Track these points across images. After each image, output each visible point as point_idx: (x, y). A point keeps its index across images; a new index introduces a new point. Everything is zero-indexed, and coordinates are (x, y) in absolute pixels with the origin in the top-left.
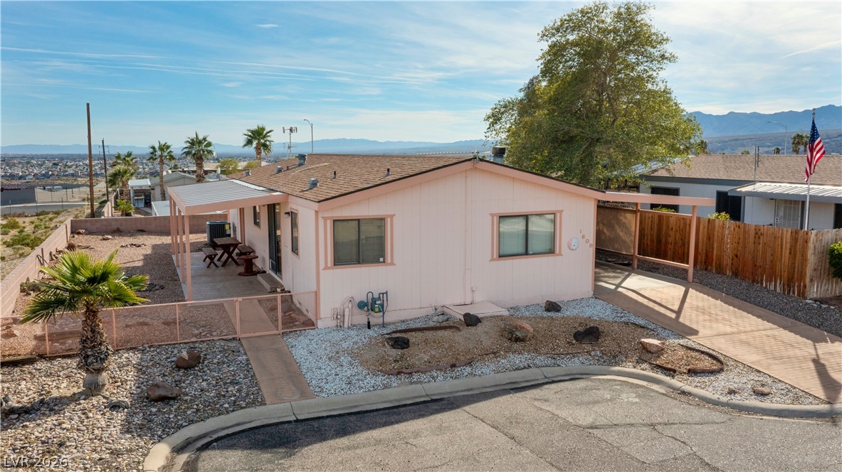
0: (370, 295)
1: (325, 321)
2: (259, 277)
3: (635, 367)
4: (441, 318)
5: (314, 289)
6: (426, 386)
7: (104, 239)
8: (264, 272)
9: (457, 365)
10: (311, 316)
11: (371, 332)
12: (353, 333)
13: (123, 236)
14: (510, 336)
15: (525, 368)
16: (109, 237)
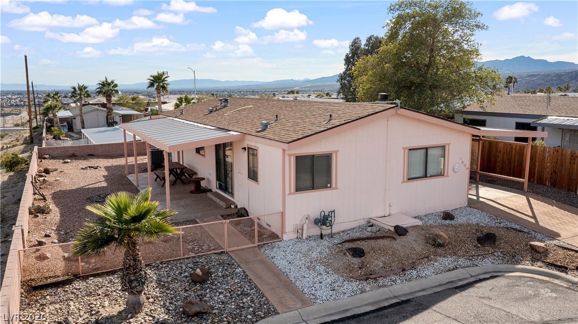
0: (323, 213)
1: (289, 235)
2: (209, 194)
3: (533, 265)
5: (281, 210)
6: (390, 288)
7: (65, 163)
8: (210, 190)
9: (406, 269)
12: (313, 244)
13: (79, 159)
14: (434, 243)
15: (453, 269)
16: (69, 161)
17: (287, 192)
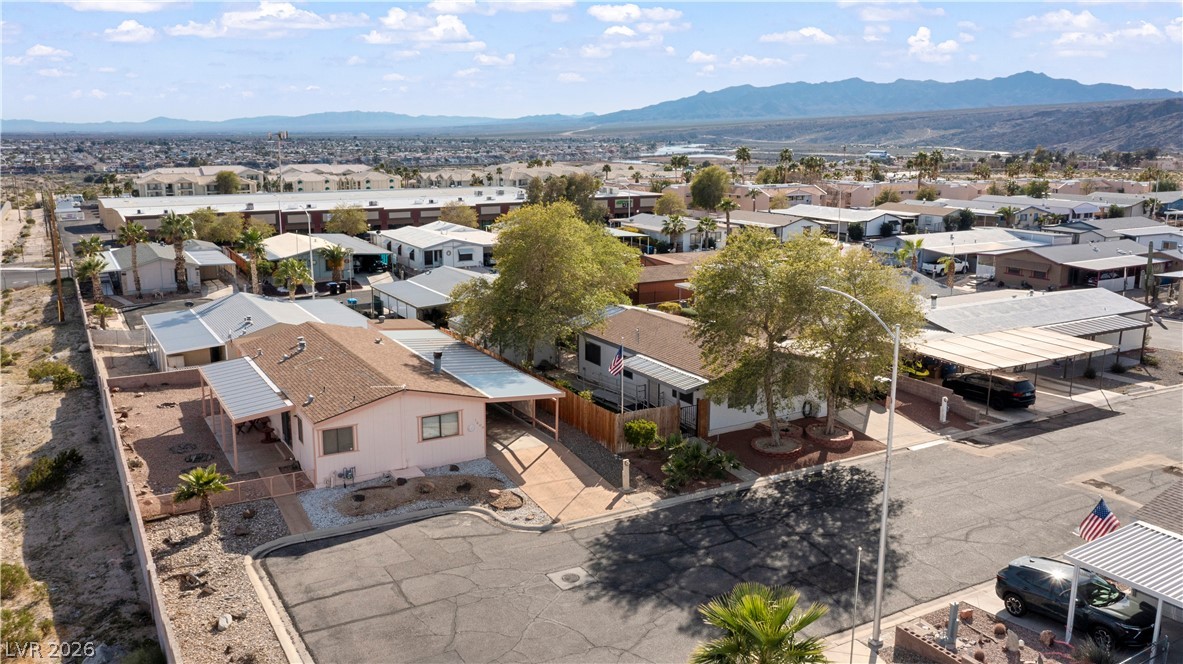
0: (345, 469)
1: (320, 484)
2: (276, 445)
3: (481, 506)
4: (385, 480)
5: (314, 466)
6: (370, 521)
7: (138, 396)
8: (279, 440)
9: (388, 509)
10: (312, 481)
11: (345, 491)
12: (335, 491)
14: (421, 490)
15: (423, 508)
16: (142, 394)
17: (317, 455)
